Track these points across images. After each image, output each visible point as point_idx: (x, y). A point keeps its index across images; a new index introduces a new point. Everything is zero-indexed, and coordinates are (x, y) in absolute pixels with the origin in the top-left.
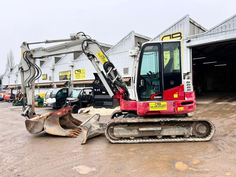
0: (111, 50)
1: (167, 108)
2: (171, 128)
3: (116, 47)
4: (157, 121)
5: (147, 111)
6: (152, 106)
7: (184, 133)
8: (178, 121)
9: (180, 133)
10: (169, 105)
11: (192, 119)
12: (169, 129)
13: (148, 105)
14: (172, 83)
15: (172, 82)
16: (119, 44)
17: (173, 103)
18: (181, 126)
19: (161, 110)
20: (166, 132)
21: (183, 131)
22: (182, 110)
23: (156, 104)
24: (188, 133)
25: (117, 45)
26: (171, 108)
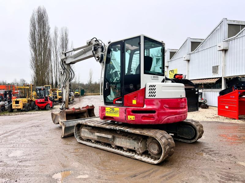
0: (201, 45)
1: (120, 114)
2: (123, 138)
3: (206, 42)
4: (108, 128)
5: (104, 116)
6: (108, 111)
7: (135, 148)
8: (126, 131)
9: (130, 146)
10: (121, 112)
11: (139, 132)
12: (121, 139)
13: (105, 109)
14: (131, 87)
15: (131, 85)
16: (209, 37)
17: (124, 110)
18: (132, 138)
19: (115, 117)
20: (118, 142)
21: (134, 144)
22: (133, 119)
23: (111, 110)
24: (138, 149)
25: (207, 39)
26: (122, 116)
